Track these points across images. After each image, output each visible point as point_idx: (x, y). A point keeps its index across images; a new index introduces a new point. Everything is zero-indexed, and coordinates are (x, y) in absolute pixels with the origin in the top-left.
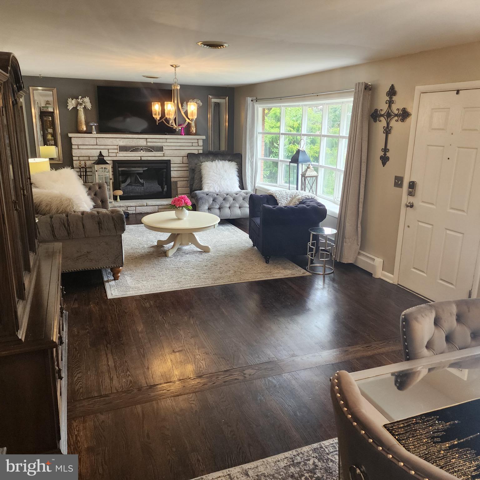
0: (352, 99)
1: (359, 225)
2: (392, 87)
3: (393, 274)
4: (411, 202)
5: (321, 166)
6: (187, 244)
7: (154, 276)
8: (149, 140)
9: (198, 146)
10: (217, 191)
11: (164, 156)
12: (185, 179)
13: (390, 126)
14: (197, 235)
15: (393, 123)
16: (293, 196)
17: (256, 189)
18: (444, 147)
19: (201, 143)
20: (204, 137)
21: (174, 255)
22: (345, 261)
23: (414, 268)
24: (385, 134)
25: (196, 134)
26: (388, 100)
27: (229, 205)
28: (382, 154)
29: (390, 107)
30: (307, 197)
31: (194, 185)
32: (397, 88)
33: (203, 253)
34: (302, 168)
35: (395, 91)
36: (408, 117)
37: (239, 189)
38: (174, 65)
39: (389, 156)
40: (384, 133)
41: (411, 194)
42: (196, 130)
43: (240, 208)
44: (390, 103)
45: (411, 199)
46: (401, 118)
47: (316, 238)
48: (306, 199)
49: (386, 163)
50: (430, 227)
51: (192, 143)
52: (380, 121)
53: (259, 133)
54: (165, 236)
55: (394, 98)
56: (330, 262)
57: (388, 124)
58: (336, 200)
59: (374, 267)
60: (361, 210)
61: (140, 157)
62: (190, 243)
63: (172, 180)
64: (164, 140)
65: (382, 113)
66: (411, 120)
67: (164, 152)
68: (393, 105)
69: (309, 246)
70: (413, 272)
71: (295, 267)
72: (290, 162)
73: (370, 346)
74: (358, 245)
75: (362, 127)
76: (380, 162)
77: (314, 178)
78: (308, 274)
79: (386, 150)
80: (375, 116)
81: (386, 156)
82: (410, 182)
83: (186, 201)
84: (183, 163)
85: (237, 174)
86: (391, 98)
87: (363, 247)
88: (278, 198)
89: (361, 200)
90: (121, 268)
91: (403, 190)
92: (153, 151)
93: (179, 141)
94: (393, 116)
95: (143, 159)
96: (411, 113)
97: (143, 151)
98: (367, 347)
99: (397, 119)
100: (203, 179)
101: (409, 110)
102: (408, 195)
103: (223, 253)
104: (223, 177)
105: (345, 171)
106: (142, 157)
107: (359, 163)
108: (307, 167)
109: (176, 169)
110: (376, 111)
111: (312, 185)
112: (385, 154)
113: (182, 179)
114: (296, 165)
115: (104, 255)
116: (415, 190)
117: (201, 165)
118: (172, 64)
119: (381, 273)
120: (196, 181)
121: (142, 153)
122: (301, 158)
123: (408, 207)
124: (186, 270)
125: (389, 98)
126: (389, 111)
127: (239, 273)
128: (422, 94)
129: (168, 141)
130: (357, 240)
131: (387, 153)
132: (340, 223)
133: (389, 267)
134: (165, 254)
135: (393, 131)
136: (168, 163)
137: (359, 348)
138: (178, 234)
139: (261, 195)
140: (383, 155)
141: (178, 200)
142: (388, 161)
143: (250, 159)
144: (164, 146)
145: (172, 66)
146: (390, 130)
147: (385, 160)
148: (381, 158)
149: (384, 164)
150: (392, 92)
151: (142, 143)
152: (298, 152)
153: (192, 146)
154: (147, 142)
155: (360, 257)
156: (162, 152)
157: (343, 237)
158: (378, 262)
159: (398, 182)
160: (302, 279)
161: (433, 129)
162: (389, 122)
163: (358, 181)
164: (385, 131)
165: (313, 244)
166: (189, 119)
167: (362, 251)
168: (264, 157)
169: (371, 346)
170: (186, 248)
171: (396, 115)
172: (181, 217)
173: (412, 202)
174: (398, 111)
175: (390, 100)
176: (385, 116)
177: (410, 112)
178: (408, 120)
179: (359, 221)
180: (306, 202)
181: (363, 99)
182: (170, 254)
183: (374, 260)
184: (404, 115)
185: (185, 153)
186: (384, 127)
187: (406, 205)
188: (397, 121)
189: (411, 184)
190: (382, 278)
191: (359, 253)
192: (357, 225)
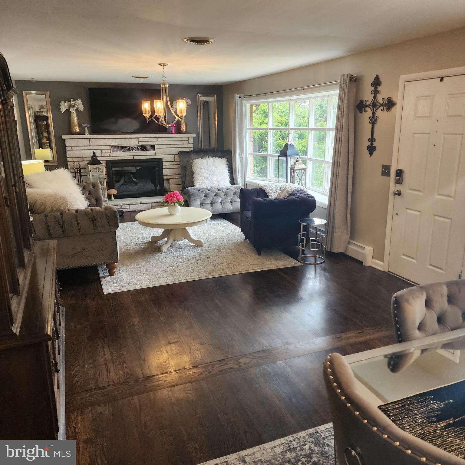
0: (338, 91)
1: (349, 215)
2: (377, 78)
3: (383, 262)
4: (399, 190)
5: (310, 159)
6: (181, 239)
7: (148, 270)
8: (140, 140)
9: (189, 144)
10: (209, 187)
11: (156, 155)
12: (177, 177)
13: (376, 116)
14: (190, 230)
15: (379, 113)
16: (283, 188)
17: (246, 184)
18: (430, 134)
19: (191, 141)
20: (194, 135)
21: (168, 250)
22: (335, 251)
23: (404, 255)
24: (371, 124)
25: (186, 132)
26: (373, 91)
27: (221, 200)
28: (369, 144)
29: (375, 97)
30: (296, 189)
31: (186, 182)
32: (381, 79)
33: (197, 247)
34: (291, 161)
35: (380, 81)
36: (394, 106)
37: (230, 185)
38: (162, 64)
39: (376, 146)
40: (370, 123)
41: (398, 182)
42: (186, 129)
43: (231, 202)
44: (375, 93)
45: (399, 187)
46: (386, 107)
47: (306, 228)
48: (296, 191)
49: (373, 153)
50: (418, 213)
51: (183, 141)
52: (366, 111)
53: (248, 129)
54: (158, 232)
55: (379, 88)
56: (321, 252)
57: (374, 114)
58: (325, 191)
59: (364, 255)
60: (349, 199)
61: (132, 157)
62: (184, 238)
63: (165, 178)
64: (155, 139)
65: (368, 103)
66: (396, 109)
67: (155, 151)
68: (378, 95)
69: (300, 237)
70: (403, 258)
71: (287, 258)
72: (279, 156)
73: (362, 332)
74: (348, 234)
75: (348, 118)
76: (367, 152)
77: (303, 171)
78: (299, 264)
79: (372, 140)
80: (360, 107)
81: (373, 146)
82: (397, 171)
83: (178, 197)
84: (174, 161)
85: (227, 170)
86: (376, 88)
87: (353, 234)
88: (268, 191)
89: (350, 190)
90: (116, 264)
91: (390, 178)
92: (145, 150)
93: (170, 139)
94: (378, 106)
95: (135, 158)
96: (396, 102)
97: (135, 151)
99: (383, 109)
100: (194, 175)
101: (394, 99)
102: (396, 183)
103: (216, 247)
104: (214, 173)
105: (332, 162)
106: (134, 157)
107: (347, 154)
108: (296, 160)
109: (168, 167)
110: (362, 101)
111: (301, 178)
112: (372, 144)
113: (174, 177)
114: (284, 158)
115: (99, 251)
116: (402, 178)
117: (192, 163)
118: (160, 63)
119: (372, 261)
120: (188, 178)
121: (134, 153)
122: (289, 152)
123: (396, 195)
124: (180, 264)
125: (374, 88)
126: (374, 102)
127: (232, 266)
128: (406, 83)
129: (159, 139)
130: (347, 229)
131: (374, 143)
132: (330, 213)
133: (379, 255)
134: (159, 249)
135: (379, 121)
136: (160, 161)
138: (172, 230)
139: (251, 189)
140: (370, 145)
141: (171, 196)
142: (375, 150)
143: (240, 155)
144: (156, 145)
145: (160, 65)
146: (376, 120)
147: (371, 149)
148: (368, 148)
149: (371, 154)
150: (377, 82)
151: (134, 142)
152: (287, 146)
153: (183, 144)
154: (139, 141)
155: (351, 247)
156: (153, 151)
157: (333, 227)
158: (368, 250)
159: (386, 170)
160: (294, 269)
161: (418, 117)
162: (374, 111)
163: (346, 171)
164: (371, 121)
165: (303, 235)
166: (178, 116)
167: (353, 240)
168: (254, 152)
170: (180, 242)
171: (382, 105)
172: (173, 213)
173: (400, 190)
174: (383, 101)
175: (375, 90)
176: (371, 107)
177: (395, 101)
178: (393, 109)
179: (348, 211)
180: (295, 194)
181: (349, 91)
182: (165, 249)
183: (364, 248)
184: (390, 104)
185: (176, 151)
186: (370, 117)
187: (394, 193)
188: (382, 110)
189: (398, 172)
190: (373, 265)
191: (349, 243)
192: (346, 215)
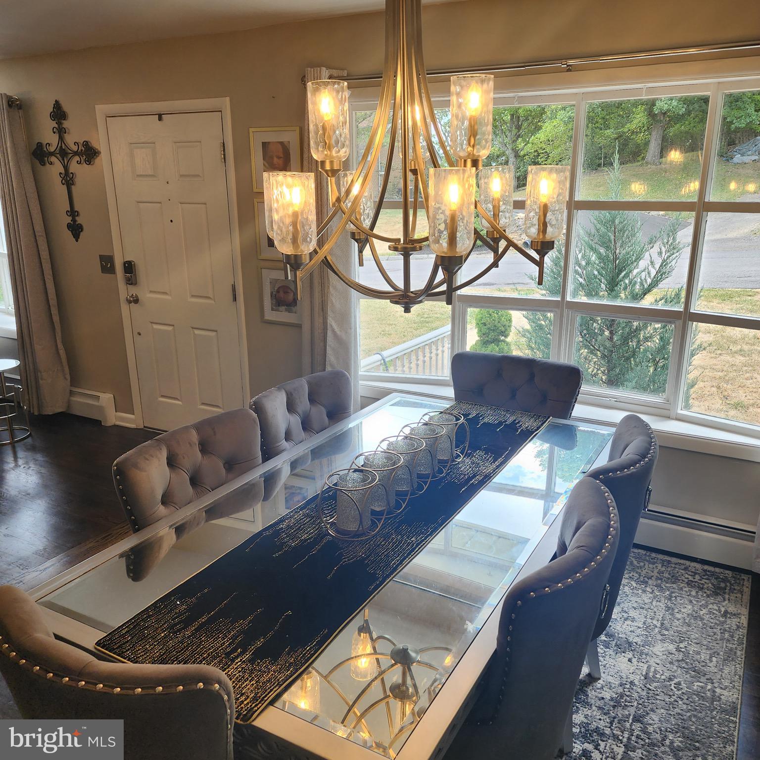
1: (60, 345)
2: (57, 105)
3: (134, 414)
4: (134, 294)
13: (70, 172)
15: (74, 167)
18: (160, 203)
23: (163, 396)
24: (65, 186)
26: (56, 128)
28: (69, 220)
29: (61, 138)
32: (66, 107)
35: (64, 112)
36: (97, 156)
39: (82, 223)
40: (64, 184)
41: (130, 282)
44: (61, 132)
45: (133, 290)
46: (84, 157)
49: (79, 235)
50: (170, 328)
52: (52, 163)
55: (66, 124)
57: (66, 168)
59: (101, 409)
60: (56, 318)
65: (50, 149)
66: (103, 160)
68: (66, 136)
70: (163, 402)
74: (67, 380)
75: (21, 174)
76: (68, 234)
79: (73, 213)
80: (39, 154)
81: (77, 223)
82: (125, 263)
86: (59, 124)
87: (75, 380)
89: (53, 302)
91: (116, 276)
94: (71, 155)
96: (99, 150)
98: (104, 538)
99: (79, 160)
101: (95, 144)
102: (127, 283)
107: (33, 239)
110: (40, 145)
112: (74, 220)
116: (135, 275)
119: (115, 416)
123: (131, 303)
125: (56, 123)
126: (61, 147)
128: (107, 118)
131: (77, 218)
133: (124, 403)
135: (78, 180)
137: (91, 545)
140: (72, 222)
142: (82, 231)
146: (72, 179)
147: (76, 230)
148: (69, 226)
149: (77, 237)
150: (59, 114)
155: (76, 399)
157: (36, 370)
158: (106, 399)
161: (138, 176)
162: (66, 163)
163: (38, 269)
164: (63, 181)
167: (75, 387)
169: (111, 534)
171: (76, 153)
173: (136, 294)
174: (77, 146)
175: (59, 127)
176: (58, 155)
177: (97, 147)
178: (97, 161)
179: (57, 338)
181: (10, 124)
183: (97, 398)
184: (89, 153)
186: (60, 173)
187: (127, 300)
188: (79, 163)
189: (127, 265)
190: (118, 423)
191: (71, 393)
192: (57, 346)
